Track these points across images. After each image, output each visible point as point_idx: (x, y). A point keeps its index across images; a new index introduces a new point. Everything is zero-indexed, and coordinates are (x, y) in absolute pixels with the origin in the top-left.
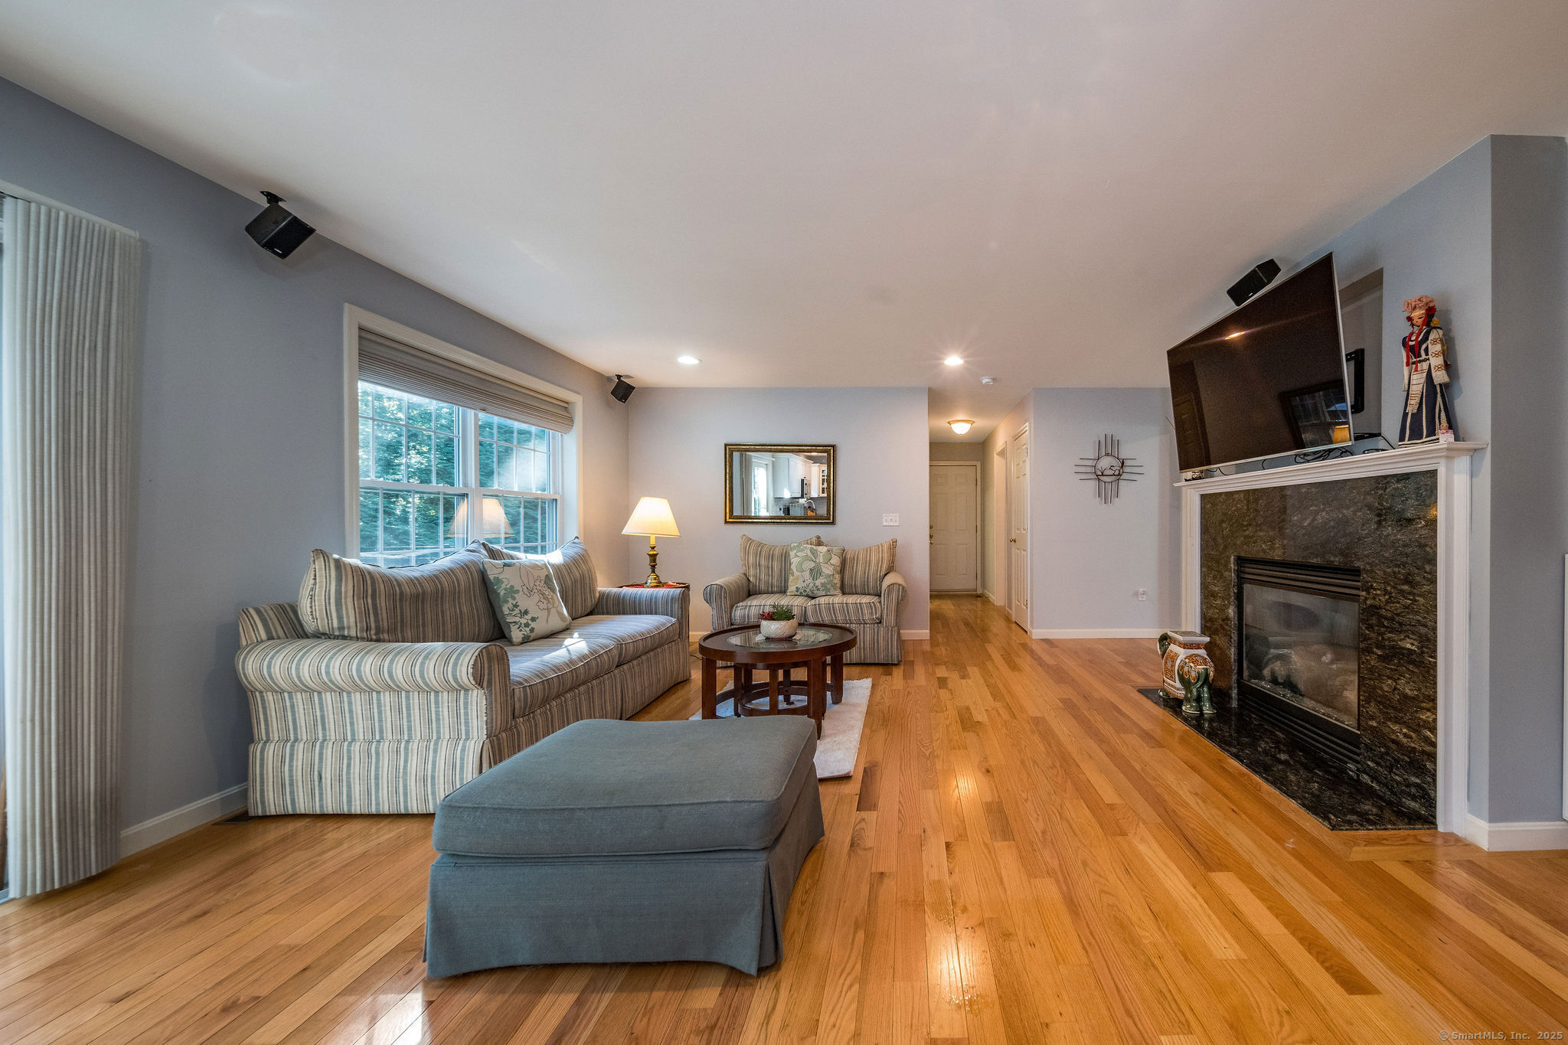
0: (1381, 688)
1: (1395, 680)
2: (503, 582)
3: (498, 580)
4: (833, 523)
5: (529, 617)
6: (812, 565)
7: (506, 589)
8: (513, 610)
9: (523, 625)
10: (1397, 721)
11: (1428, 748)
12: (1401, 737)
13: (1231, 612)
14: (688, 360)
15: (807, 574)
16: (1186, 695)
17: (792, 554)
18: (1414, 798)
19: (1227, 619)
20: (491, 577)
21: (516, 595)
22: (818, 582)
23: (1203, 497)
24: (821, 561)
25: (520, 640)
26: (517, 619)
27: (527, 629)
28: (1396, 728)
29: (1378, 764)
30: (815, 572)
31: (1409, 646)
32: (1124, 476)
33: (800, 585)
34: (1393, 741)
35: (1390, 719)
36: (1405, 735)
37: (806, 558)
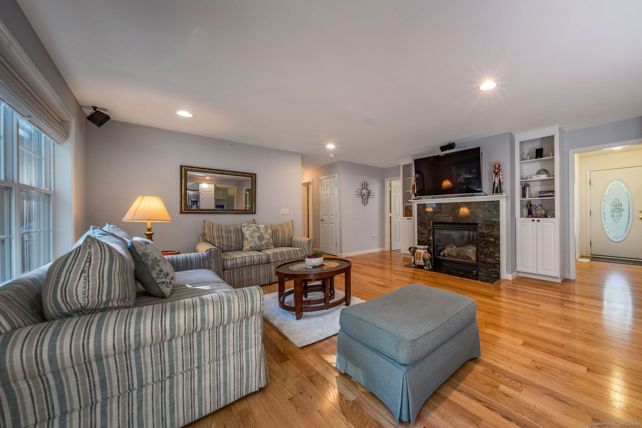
0: (485, 251)
1: (488, 248)
2: (149, 256)
3: (147, 255)
4: (255, 213)
5: (169, 277)
6: (259, 234)
7: (152, 260)
8: (160, 274)
9: (168, 284)
10: (489, 258)
11: (497, 262)
12: (490, 261)
13: (431, 238)
14: (184, 114)
15: (256, 239)
16: (425, 264)
17: (244, 230)
18: (494, 274)
19: (430, 240)
20: (140, 253)
21: (159, 264)
22: (263, 243)
23: (417, 204)
24: (263, 232)
25: (169, 294)
26: (164, 280)
27: (171, 285)
28: (489, 259)
29: (484, 269)
30: (261, 238)
31: (492, 240)
32: (370, 196)
33: (253, 245)
34: (488, 262)
35: (487, 258)
36: (491, 260)
37: (254, 231)
